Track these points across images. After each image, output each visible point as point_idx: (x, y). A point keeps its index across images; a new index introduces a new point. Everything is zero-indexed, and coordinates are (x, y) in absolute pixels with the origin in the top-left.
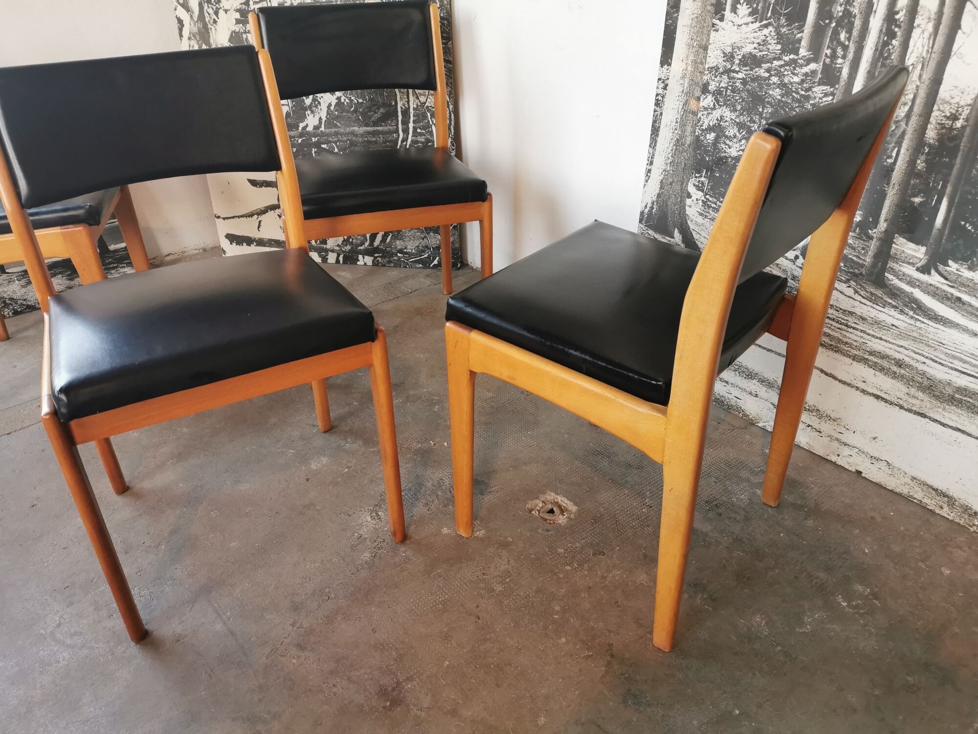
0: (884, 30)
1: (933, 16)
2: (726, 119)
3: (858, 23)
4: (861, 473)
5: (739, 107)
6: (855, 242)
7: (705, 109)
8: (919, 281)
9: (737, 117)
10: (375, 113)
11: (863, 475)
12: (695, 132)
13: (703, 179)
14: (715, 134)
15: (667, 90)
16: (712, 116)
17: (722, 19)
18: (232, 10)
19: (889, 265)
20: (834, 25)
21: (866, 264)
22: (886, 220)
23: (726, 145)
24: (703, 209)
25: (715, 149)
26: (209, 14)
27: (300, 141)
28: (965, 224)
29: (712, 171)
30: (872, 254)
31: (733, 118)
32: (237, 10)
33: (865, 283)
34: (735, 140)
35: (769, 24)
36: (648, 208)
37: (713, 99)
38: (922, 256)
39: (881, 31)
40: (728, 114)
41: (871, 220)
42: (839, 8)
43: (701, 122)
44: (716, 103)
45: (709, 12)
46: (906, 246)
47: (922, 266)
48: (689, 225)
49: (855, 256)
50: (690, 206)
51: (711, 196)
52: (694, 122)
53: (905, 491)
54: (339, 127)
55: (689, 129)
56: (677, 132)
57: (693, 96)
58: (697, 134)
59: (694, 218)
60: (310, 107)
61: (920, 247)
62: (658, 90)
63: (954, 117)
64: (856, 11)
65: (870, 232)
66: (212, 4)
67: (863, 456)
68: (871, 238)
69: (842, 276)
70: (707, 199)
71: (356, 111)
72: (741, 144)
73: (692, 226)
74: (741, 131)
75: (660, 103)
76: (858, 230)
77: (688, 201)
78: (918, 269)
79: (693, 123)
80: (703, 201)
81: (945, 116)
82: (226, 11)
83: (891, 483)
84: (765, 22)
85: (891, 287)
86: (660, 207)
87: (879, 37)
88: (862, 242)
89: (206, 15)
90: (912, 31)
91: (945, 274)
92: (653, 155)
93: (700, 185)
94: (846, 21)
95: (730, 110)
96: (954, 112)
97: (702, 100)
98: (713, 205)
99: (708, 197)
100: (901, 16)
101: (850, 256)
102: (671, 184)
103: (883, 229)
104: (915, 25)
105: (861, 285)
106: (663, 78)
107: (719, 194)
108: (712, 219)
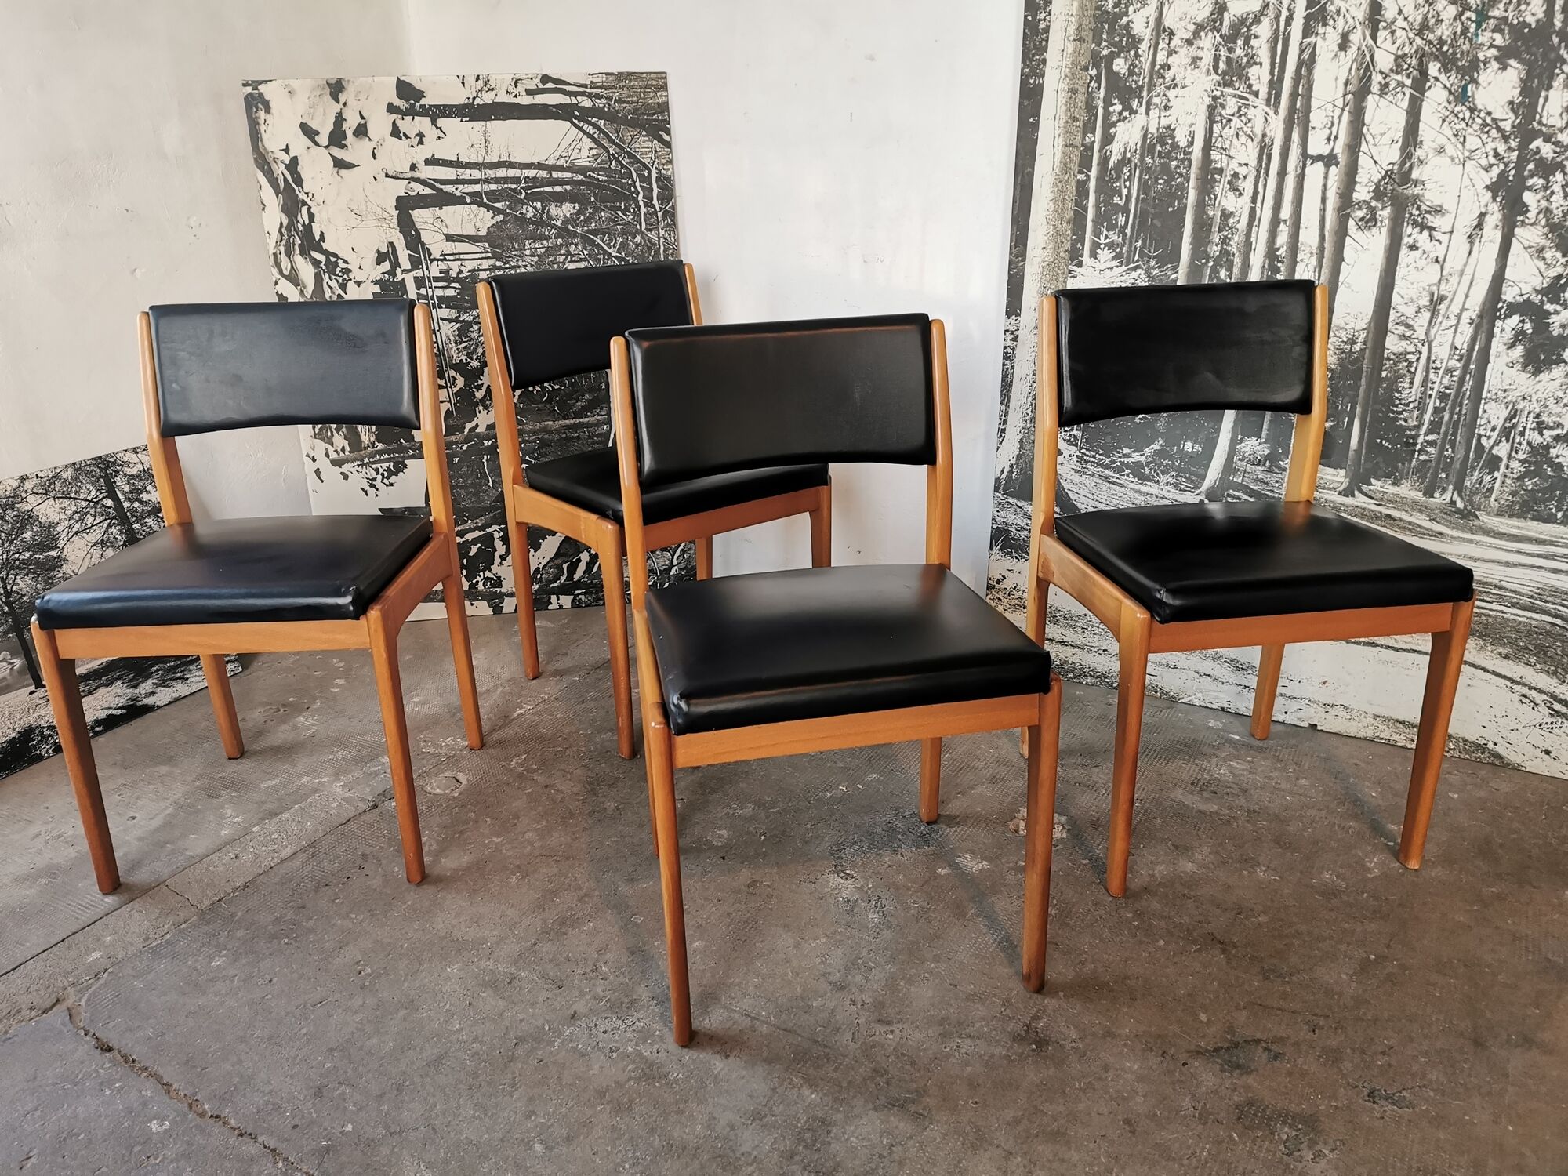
0: (1266, 266)
1: (1314, 251)
3: (1237, 261)
4: (1316, 725)
6: (1266, 476)
8: (1344, 505)
10: (578, 400)
11: (1319, 728)
15: (1017, 341)
17: (1080, 265)
18: (369, 282)
20: (1211, 264)
24: (1079, 464)
26: (331, 288)
27: (464, 448)
28: (1381, 442)
32: (376, 282)
35: (1138, 267)
36: (1005, 473)
38: (1342, 480)
39: (1264, 267)
42: (1215, 248)
45: (1063, 258)
46: (1324, 472)
47: (1344, 490)
49: (1268, 491)
51: (1087, 450)
53: (1369, 733)
54: (526, 423)
59: (1068, 477)
60: (483, 402)
61: (1338, 470)
62: (1005, 343)
63: (1352, 342)
64: (1234, 250)
65: (1282, 463)
66: (338, 275)
67: (1315, 706)
68: (1284, 470)
70: (1083, 454)
71: (550, 400)
73: (1066, 486)
75: (1010, 356)
76: (1267, 464)
77: (1060, 460)
78: (1340, 493)
80: (1077, 456)
81: (1343, 342)
82: (359, 284)
83: (1352, 729)
84: (1132, 265)
86: (1021, 469)
87: (1263, 273)
88: (1274, 475)
89: (326, 289)
90: (1295, 266)
91: (1370, 493)
92: (1006, 414)
93: (1073, 440)
94: (1225, 260)
96: (1351, 337)
98: (1092, 459)
99: (1084, 451)
100: (1282, 252)
101: (1263, 492)
104: (1298, 259)
106: (1011, 329)
107: (1099, 446)
108: (1092, 475)
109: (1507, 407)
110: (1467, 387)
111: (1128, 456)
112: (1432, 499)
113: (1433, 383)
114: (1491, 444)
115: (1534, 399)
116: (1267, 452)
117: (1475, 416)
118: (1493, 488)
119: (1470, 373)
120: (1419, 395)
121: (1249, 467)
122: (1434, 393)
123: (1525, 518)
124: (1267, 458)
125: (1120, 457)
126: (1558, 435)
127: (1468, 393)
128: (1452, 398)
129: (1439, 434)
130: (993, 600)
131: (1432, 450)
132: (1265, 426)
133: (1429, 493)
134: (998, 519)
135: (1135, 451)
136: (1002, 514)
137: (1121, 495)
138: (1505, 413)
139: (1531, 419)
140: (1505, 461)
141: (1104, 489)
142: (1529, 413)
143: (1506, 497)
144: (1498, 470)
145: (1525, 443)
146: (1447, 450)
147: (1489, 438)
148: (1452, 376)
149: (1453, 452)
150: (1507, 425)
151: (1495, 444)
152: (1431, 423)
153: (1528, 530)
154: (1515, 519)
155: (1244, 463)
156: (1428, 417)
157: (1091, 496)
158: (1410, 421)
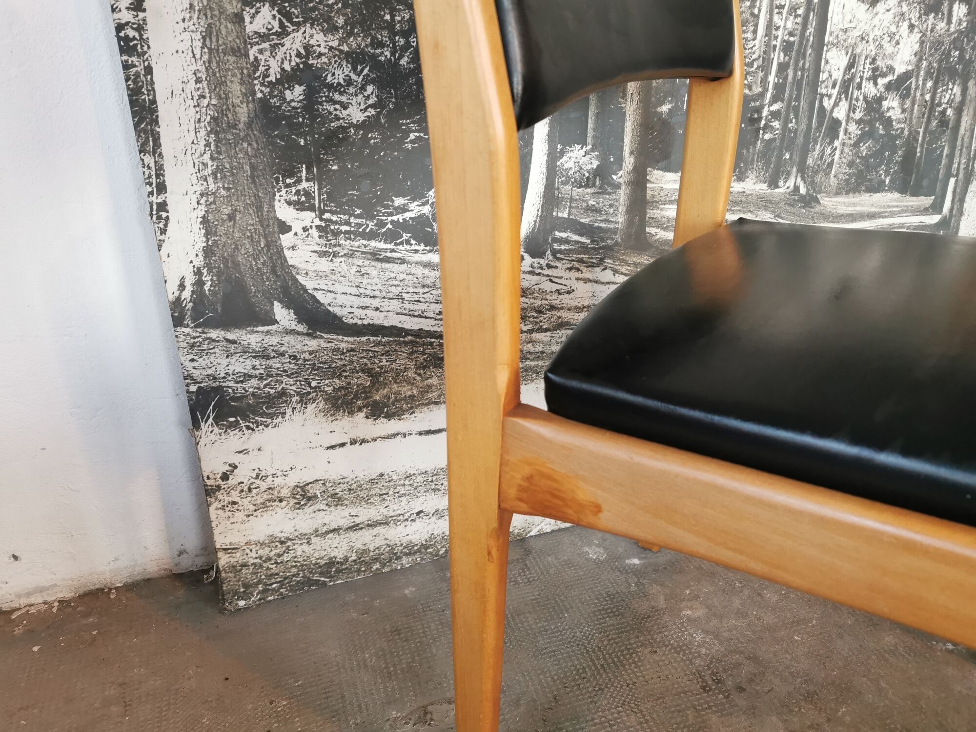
2: (318, 49)
5: (341, 21)
6: (598, 200)
7: (264, 37)
9: (342, 41)
12: (254, 93)
13: (305, 185)
14: (303, 88)
15: (144, 10)
16: (283, 49)
19: (648, 216)
21: (619, 226)
22: (631, 153)
23: (335, 102)
24: (323, 241)
25: (313, 118)
29: (320, 163)
30: (625, 209)
31: (335, 44)
33: (624, 254)
34: (352, 90)
36: (189, 289)
37: (275, 12)
40: (319, 39)
41: (612, 160)
43: (262, 69)
44: (284, 21)
46: (664, 179)
48: (303, 283)
49: (602, 221)
50: (293, 248)
51: (333, 213)
52: (245, 71)
55: (236, 89)
56: (205, 102)
57: (221, 13)
58: (259, 95)
59: (309, 267)
62: (116, 16)
65: (614, 177)
68: (618, 186)
69: (592, 258)
70: (326, 220)
72: (366, 94)
73: (309, 284)
74: (359, 68)
75: (136, 45)
76: (598, 183)
77: (286, 240)
79: (242, 73)
80: (318, 227)
85: (657, 244)
86: (219, 274)
88: (607, 196)
92: (160, 170)
93: (303, 199)
95: (322, 31)
97: (247, 19)
98: (344, 228)
99: (327, 216)
101: (596, 224)
102: (231, 217)
103: (631, 167)
105: (619, 259)
107: (352, 203)
108: (351, 255)
109: (847, 54)
110: (811, 30)
111: (403, 209)
112: (777, 190)
113: (778, 28)
114: (832, 105)
115: (871, 40)
116: (595, 164)
117: (818, 70)
118: (833, 160)
119: (814, 11)
120: (763, 48)
121: (577, 192)
122: (778, 43)
123: (859, 192)
124: (598, 173)
125: (391, 214)
126: (890, 82)
127: (811, 38)
128: (796, 47)
129: (783, 101)
130: (223, 508)
131: (776, 124)
132: (591, 125)
133: (773, 183)
134: (196, 374)
135: (413, 200)
136: (202, 362)
137: (403, 276)
138: (844, 61)
139: (867, 66)
140: (844, 123)
141: (374, 273)
142: (866, 58)
143: (844, 171)
144: (838, 137)
145: (861, 98)
146: (791, 122)
147: (830, 97)
148: (796, 16)
149: (797, 123)
150: (847, 77)
151: (836, 104)
152: (776, 86)
153: (862, 205)
154: (851, 195)
155: (568, 187)
156: (772, 79)
157: (354, 291)
158: (754, 88)
